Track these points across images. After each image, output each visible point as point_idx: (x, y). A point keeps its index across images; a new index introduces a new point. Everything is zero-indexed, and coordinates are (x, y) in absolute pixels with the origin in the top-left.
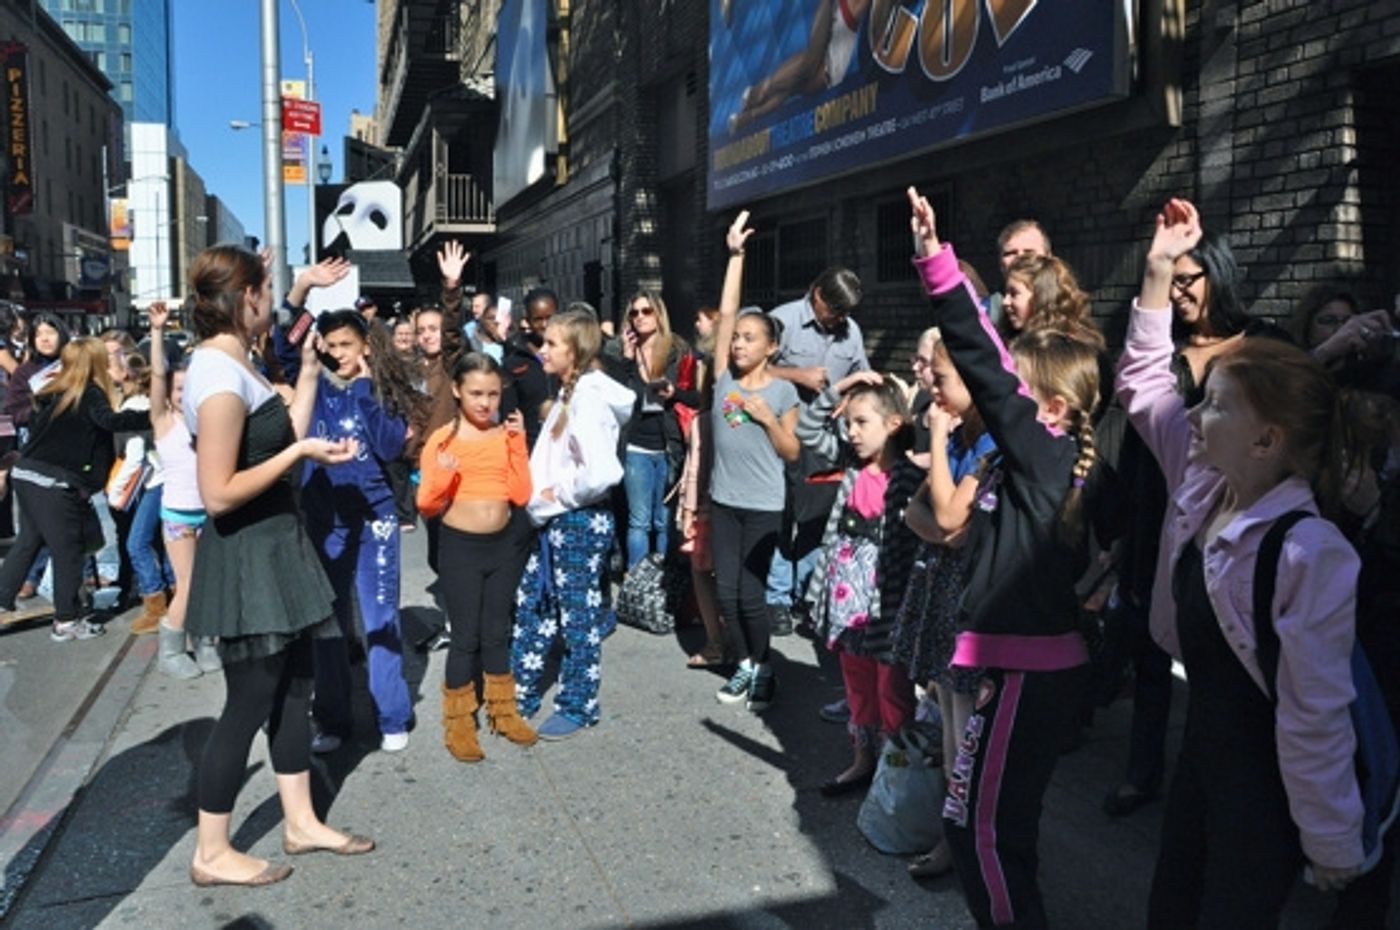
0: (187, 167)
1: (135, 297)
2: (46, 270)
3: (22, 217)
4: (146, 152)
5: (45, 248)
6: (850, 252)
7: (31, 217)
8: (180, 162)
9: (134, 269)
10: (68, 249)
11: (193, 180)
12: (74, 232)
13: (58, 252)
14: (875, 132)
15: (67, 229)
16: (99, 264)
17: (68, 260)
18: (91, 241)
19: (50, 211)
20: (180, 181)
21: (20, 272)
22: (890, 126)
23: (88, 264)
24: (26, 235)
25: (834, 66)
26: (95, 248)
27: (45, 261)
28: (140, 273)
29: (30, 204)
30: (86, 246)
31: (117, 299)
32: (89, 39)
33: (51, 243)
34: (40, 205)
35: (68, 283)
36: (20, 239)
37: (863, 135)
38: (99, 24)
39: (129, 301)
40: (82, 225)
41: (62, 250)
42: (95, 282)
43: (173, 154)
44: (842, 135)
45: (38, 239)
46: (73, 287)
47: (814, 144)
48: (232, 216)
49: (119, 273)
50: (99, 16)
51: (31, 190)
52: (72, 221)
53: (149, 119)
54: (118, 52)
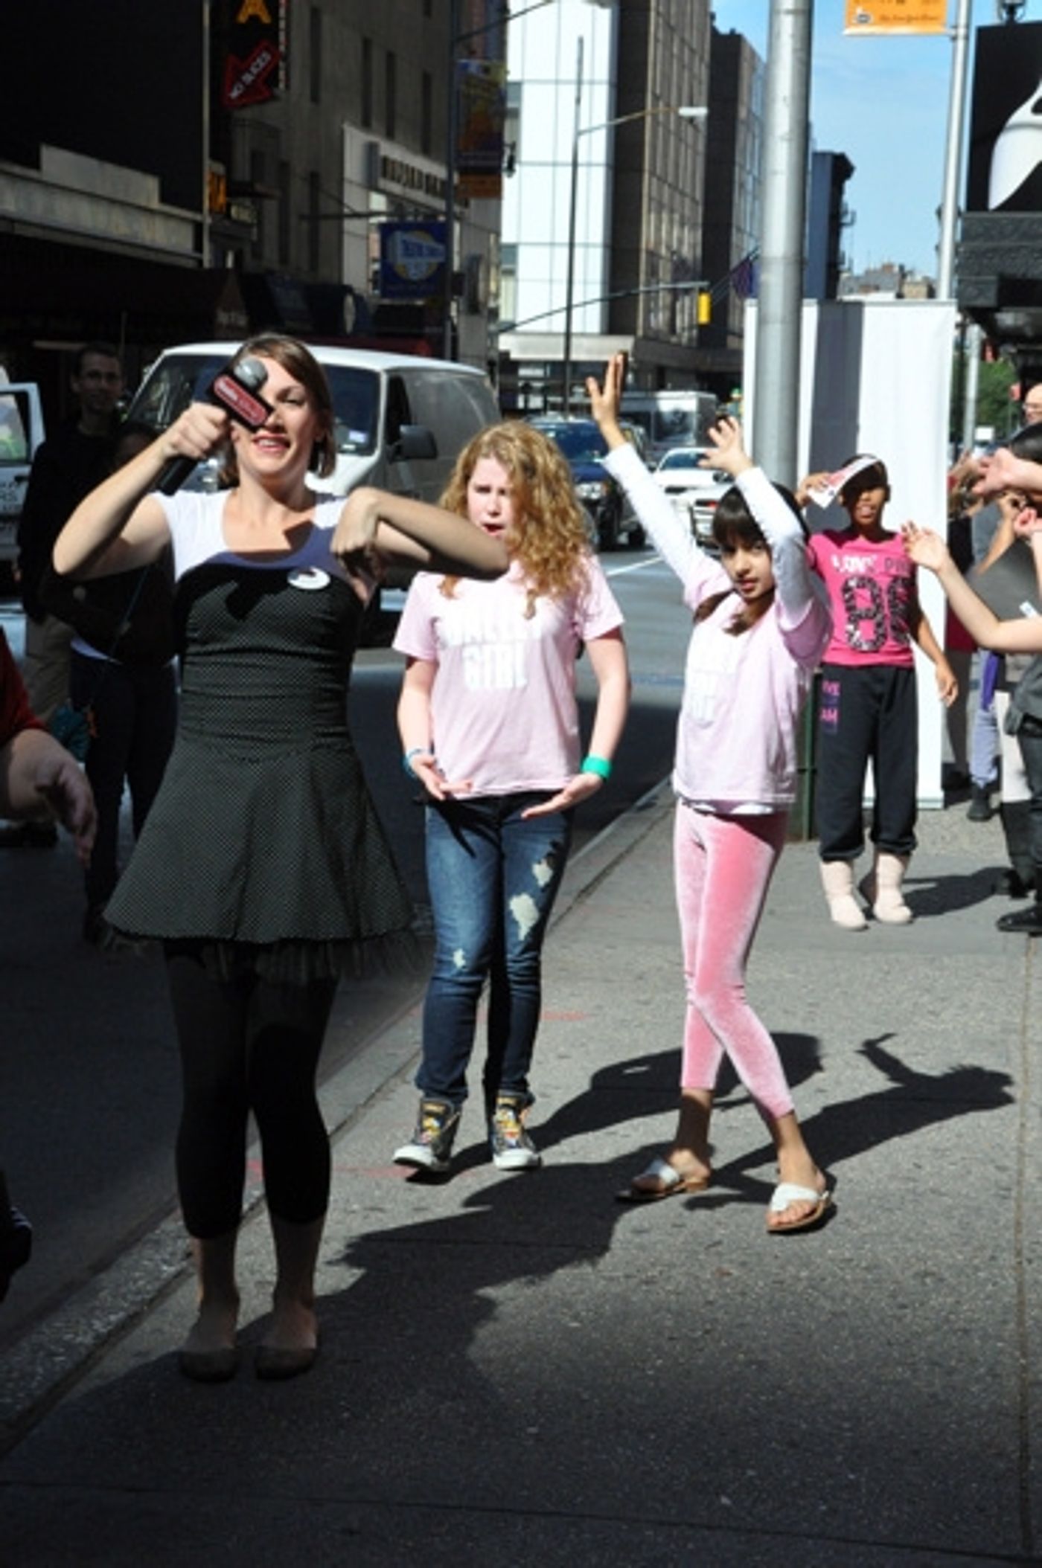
1: (510, 327)
2: (299, 253)
3: (247, 114)
5: (299, 190)
7: (270, 113)
9: (513, 248)
10: (353, 198)
12: (371, 149)
13: (327, 206)
15: (355, 142)
16: (426, 241)
17: (349, 225)
18: (413, 178)
19: (315, 98)
21: (238, 260)
23: (399, 236)
24: (256, 157)
26: (419, 196)
27: (299, 230)
28: (525, 260)
29: (270, 77)
30: (396, 188)
31: (462, 332)
33: (314, 180)
34: (295, 82)
35: (349, 290)
36: (243, 172)
39: (493, 337)
40: (390, 135)
41: (340, 202)
42: (411, 288)
45: (284, 167)
46: (358, 300)
49: (474, 262)
51: (276, 42)
52: (366, 124)
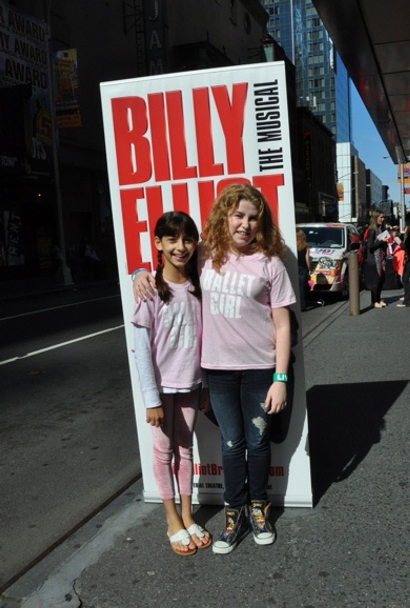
0: (359, 160)
4: (342, 155)
8: (356, 158)
11: (361, 164)
12: (322, 195)
15: (319, 194)
16: (332, 207)
20: (356, 166)
32: (319, 110)
38: (323, 103)
41: (319, 203)
43: (353, 155)
48: (377, 178)
50: (323, 100)
52: (321, 191)
53: (343, 141)
54: (331, 113)
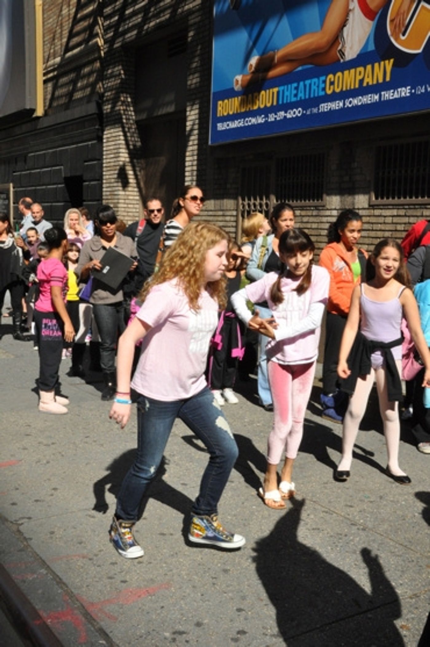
6: (346, 178)
14: (388, 95)
22: (405, 92)
25: (348, 46)
37: (377, 97)
44: (354, 97)
47: (324, 102)
